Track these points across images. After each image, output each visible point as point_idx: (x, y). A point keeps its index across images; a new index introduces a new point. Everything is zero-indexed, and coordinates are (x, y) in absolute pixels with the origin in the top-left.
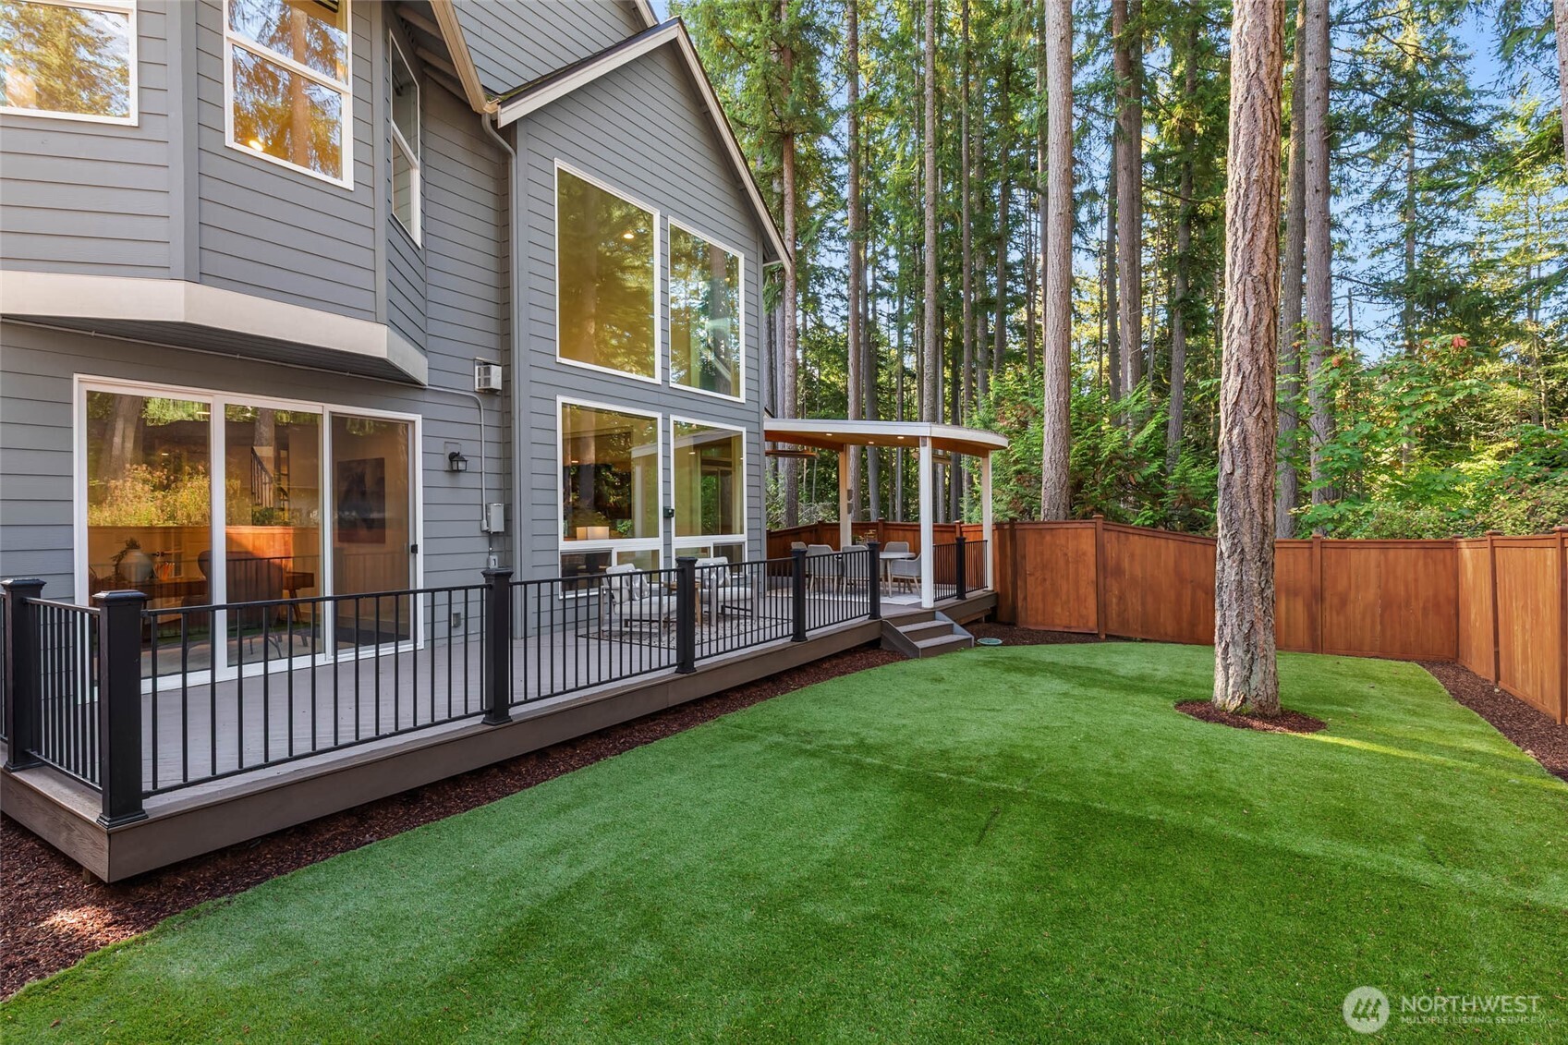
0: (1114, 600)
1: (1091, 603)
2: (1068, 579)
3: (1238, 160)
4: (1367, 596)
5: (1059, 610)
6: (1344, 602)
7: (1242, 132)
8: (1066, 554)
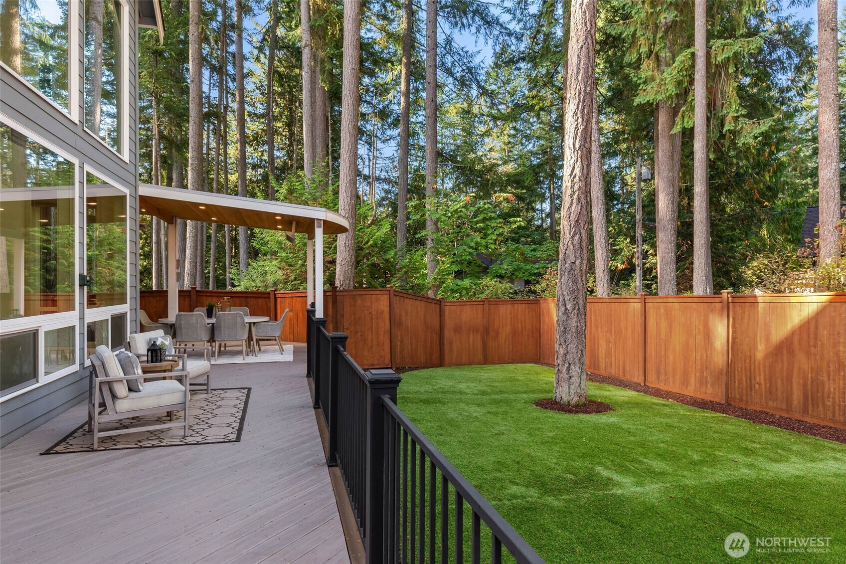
0: (399, 343)
1: (387, 347)
2: (372, 331)
3: (580, 78)
4: (505, 332)
5: (366, 353)
6: (497, 334)
7: (582, 61)
8: (370, 313)
